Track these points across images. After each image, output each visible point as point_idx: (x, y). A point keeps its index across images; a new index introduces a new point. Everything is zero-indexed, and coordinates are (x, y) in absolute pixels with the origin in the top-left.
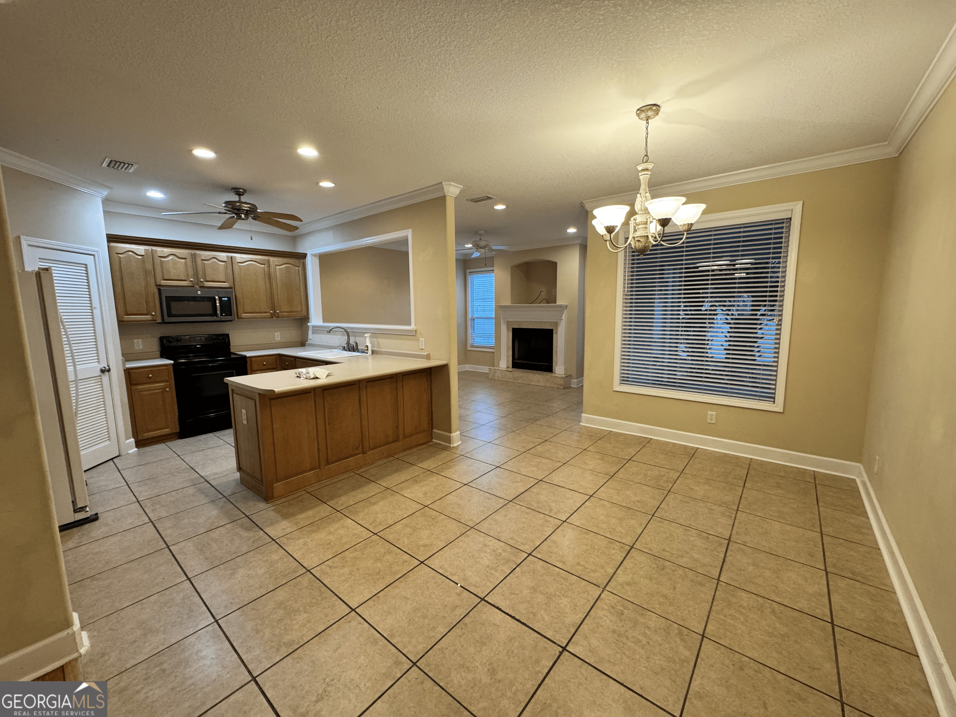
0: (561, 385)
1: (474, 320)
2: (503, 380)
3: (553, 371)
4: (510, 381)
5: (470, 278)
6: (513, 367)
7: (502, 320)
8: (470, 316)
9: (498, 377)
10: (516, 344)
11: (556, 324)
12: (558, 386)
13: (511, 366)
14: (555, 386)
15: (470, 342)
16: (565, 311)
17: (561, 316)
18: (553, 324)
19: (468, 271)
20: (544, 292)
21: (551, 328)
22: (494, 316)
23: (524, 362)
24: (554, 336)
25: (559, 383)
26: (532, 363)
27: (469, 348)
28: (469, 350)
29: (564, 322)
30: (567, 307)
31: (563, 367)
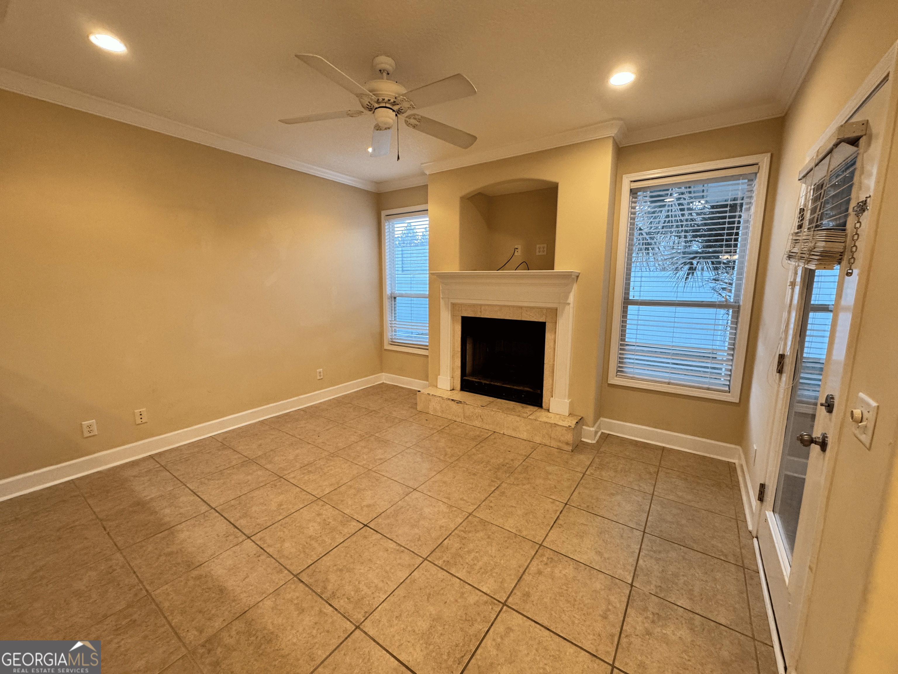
0: (567, 444)
1: (395, 298)
2: (444, 415)
3: (544, 405)
4: (458, 420)
5: (387, 226)
6: (462, 389)
7: (442, 301)
8: (388, 291)
9: (435, 410)
10: (469, 347)
11: (554, 312)
12: (560, 444)
13: (458, 386)
14: (554, 444)
15: (388, 335)
16: (575, 287)
17: (567, 297)
18: (545, 311)
19: (384, 213)
20: (519, 250)
21: (541, 320)
22: (428, 293)
23: (484, 382)
24: (549, 336)
25: (562, 439)
26: (499, 384)
27: (387, 347)
28: (386, 350)
29: (571, 310)
30: (578, 277)
31: (567, 401)
